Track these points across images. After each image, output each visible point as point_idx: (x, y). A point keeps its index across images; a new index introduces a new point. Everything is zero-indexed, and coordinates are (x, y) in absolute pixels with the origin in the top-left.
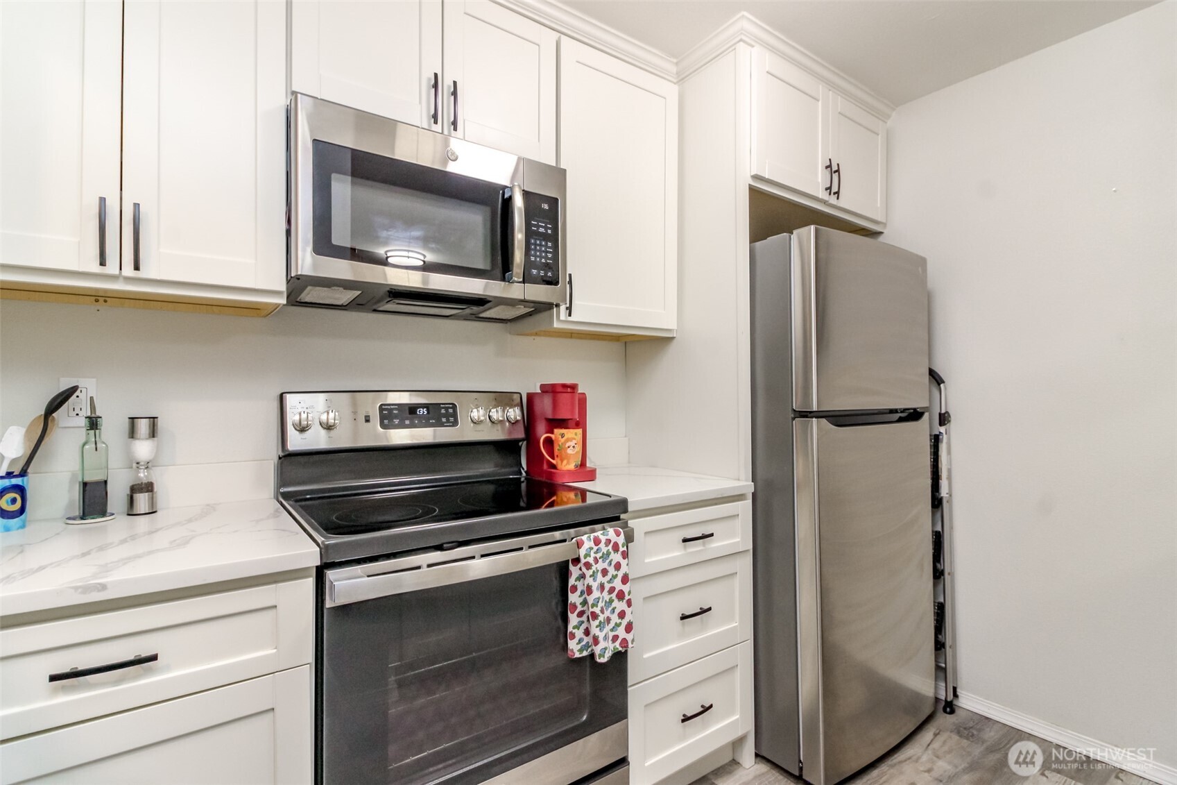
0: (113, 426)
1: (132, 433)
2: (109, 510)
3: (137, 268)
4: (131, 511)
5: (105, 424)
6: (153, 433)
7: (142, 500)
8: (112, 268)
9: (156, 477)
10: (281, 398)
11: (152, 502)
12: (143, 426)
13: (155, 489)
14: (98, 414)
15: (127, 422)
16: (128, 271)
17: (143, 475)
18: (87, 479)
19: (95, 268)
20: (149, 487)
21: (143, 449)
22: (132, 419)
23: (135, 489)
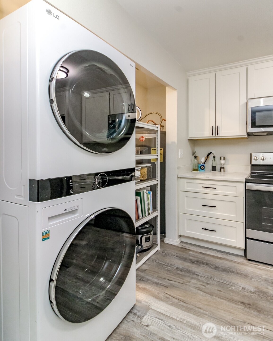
0: (217, 158)
1: (221, 159)
2: (217, 170)
3: (218, 135)
4: (220, 171)
5: (216, 158)
6: (224, 159)
7: (222, 170)
8: (214, 135)
9: (225, 166)
10: (251, 154)
11: (224, 170)
12: (222, 158)
13: (225, 168)
14: (215, 156)
15: (220, 157)
16: (217, 135)
17: (223, 166)
18: (213, 166)
19: (212, 136)
20: (224, 168)
21: (223, 162)
22: (221, 157)
23: (221, 168)
